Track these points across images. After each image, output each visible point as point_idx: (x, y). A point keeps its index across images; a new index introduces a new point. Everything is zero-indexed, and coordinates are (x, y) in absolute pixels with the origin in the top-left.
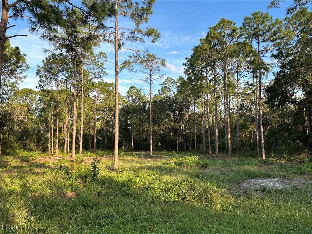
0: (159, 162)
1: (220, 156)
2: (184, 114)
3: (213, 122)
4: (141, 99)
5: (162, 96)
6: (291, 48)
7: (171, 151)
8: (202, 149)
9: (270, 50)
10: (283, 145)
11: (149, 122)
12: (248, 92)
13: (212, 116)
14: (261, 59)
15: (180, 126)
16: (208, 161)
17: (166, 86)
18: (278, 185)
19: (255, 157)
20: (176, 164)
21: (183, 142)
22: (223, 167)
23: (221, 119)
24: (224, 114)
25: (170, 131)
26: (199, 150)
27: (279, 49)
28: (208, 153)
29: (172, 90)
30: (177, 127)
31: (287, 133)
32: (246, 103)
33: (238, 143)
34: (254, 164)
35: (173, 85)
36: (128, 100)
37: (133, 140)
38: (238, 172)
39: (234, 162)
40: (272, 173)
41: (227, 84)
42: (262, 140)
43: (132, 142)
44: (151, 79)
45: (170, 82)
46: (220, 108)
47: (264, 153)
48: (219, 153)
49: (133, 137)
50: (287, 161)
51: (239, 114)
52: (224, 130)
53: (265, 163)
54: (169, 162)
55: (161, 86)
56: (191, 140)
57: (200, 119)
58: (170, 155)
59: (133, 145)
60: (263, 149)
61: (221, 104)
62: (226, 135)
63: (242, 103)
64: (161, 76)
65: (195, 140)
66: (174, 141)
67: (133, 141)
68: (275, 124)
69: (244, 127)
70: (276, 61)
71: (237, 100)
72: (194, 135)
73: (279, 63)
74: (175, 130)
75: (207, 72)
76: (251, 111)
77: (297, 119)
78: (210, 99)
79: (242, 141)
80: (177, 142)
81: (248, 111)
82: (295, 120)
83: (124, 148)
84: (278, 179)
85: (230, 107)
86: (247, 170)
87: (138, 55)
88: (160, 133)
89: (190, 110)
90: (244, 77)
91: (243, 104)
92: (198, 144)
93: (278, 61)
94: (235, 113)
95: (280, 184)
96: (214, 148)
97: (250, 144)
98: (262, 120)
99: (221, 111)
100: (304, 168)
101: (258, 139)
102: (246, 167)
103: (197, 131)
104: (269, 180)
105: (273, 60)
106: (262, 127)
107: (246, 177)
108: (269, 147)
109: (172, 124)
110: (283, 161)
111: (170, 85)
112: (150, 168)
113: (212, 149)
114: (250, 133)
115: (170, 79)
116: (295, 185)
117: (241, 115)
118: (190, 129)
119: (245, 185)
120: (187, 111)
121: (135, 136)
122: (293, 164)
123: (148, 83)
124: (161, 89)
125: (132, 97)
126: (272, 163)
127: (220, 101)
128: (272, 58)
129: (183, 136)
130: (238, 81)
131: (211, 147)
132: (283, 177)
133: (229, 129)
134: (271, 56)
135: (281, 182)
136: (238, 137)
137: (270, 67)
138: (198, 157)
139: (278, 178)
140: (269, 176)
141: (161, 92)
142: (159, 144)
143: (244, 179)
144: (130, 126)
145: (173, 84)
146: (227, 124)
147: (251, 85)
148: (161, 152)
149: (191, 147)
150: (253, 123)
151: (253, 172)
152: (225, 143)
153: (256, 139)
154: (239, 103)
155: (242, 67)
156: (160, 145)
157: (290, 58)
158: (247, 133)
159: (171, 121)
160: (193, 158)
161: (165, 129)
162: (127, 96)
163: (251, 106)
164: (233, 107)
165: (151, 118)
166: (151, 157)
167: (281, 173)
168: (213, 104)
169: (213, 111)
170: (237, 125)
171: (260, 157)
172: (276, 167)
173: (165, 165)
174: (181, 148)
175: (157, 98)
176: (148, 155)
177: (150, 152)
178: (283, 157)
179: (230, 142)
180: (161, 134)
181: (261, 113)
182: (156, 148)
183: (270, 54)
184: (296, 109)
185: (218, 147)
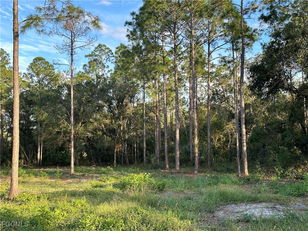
0: (87, 184)
1: (182, 171)
2: (126, 105)
3: (171, 119)
4: (54, 78)
5: (90, 75)
6: (288, 6)
7: (105, 165)
8: (155, 162)
9: (259, 9)
10: (273, 153)
11: (68, 120)
12: (224, 73)
13: (170, 109)
14: (245, 22)
15: (120, 126)
16: (165, 180)
17: (97, 59)
18: (268, 213)
19: (234, 172)
20: (115, 186)
21: (124, 151)
22: (188, 188)
23: (184, 113)
24: (188, 106)
25: (104, 134)
26: (150, 163)
27: (272, 7)
28: (164, 168)
29: (106, 66)
30: (116, 127)
31: (279, 135)
32: (221, 89)
33: (209, 151)
34: (233, 182)
35: (107, 57)
36: (30, 80)
37: (39, 148)
38: (210, 196)
39: (204, 181)
40: (259, 195)
41: (194, 60)
42: (244, 146)
43: (37, 153)
44: (72, 47)
45: (103, 53)
46: (182, 97)
47: (246, 166)
48: (180, 168)
49: (39, 144)
50: (279, 178)
51: (211, 106)
52: (188, 132)
53: (248, 181)
54: (103, 184)
55: (87, 58)
56: (137, 148)
57: (152, 114)
58: (104, 173)
59: (39, 157)
60: (246, 160)
61: (183, 91)
62: (191, 138)
63: (214, 89)
64: (88, 42)
65: (143, 147)
66: (110, 149)
67: (39, 150)
68: (263, 122)
69: (218, 126)
70: (266, 26)
71: (209, 85)
72: (143, 140)
73: (271, 30)
74: (112, 132)
75: (164, 38)
76: (228, 102)
77: (295, 114)
78: (168, 82)
79: (213, 147)
80: (115, 151)
81: (224, 102)
82: (291, 116)
83: (24, 163)
84: (268, 204)
85: (198, 95)
86: (224, 192)
87: (52, 6)
88: (87, 137)
89: (136, 100)
90: (218, 48)
91: (217, 91)
92: (148, 154)
93: (269, 25)
94: (205, 105)
95: (271, 211)
96: (172, 160)
97: (226, 153)
98: (244, 116)
99: (183, 102)
100: (304, 187)
101: (238, 145)
102: (223, 188)
103: (148, 133)
104: (254, 205)
105: (262, 24)
106: (244, 126)
107: (222, 203)
108: (253, 156)
109: (108, 121)
110: (274, 178)
111: (104, 57)
112: (74, 194)
113: (170, 161)
114: (226, 135)
115: (103, 48)
116: (291, 212)
117: (213, 108)
118: (135, 130)
119: (221, 214)
120: (131, 101)
121: (44, 142)
122: (289, 181)
123: (67, 53)
124: (89, 63)
125: (38, 75)
126: (258, 180)
127: (183, 86)
128: (261, 21)
129: (125, 141)
130: (209, 54)
131: (168, 158)
132: (275, 201)
133: (196, 130)
134: (259, 19)
135: (271, 208)
136: (209, 141)
137: (257, 34)
138: (149, 174)
139: (268, 202)
140: (254, 200)
141: (88, 68)
142: (85, 155)
143: (218, 205)
144: (34, 126)
145: (108, 55)
146: (193, 122)
147: (229, 62)
148: (89, 168)
149: (137, 159)
150: (231, 121)
151: (231, 194)
152: (190, 152)
153: (236, 144)
154: (211, 89)
155: (216, 33)
156: (86, 157)
157: (287, 22)
158: (222, 136)
159: (105, 117)
160: (141, 175)
161: (95, 130)
162: (29, 74)
163: (228, 95)
164: (202, 95)
165: (72, 112)
166: (73, 177)
167: (272, 196)
168: (171, 90)
169: (172, 101)
170: (208, 124)
171: (241, 171)
172: (264, 187)
173: (98, 189)
174: (120, 161)
175: (81, 78)
176: (67, 173)
177: (71, 168)
178: (273, 172)
179: (197, 150)
180: (89, 139)
181: (243, 105)
182: (80, 161)
183: (258, 15)
184: (293, 100)
185: (179, 158)
